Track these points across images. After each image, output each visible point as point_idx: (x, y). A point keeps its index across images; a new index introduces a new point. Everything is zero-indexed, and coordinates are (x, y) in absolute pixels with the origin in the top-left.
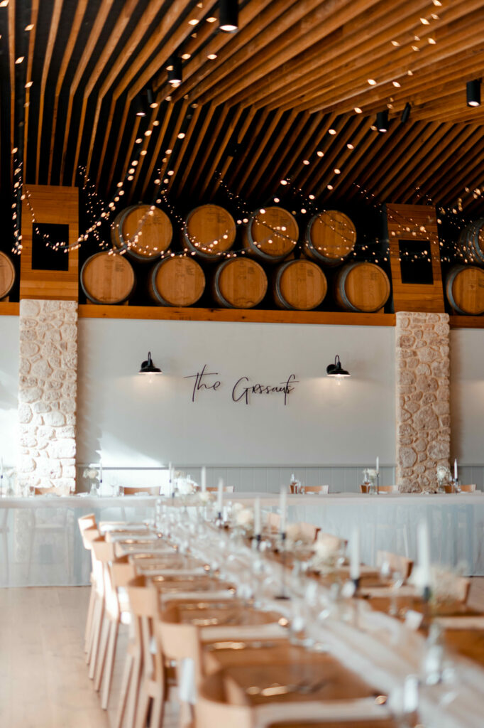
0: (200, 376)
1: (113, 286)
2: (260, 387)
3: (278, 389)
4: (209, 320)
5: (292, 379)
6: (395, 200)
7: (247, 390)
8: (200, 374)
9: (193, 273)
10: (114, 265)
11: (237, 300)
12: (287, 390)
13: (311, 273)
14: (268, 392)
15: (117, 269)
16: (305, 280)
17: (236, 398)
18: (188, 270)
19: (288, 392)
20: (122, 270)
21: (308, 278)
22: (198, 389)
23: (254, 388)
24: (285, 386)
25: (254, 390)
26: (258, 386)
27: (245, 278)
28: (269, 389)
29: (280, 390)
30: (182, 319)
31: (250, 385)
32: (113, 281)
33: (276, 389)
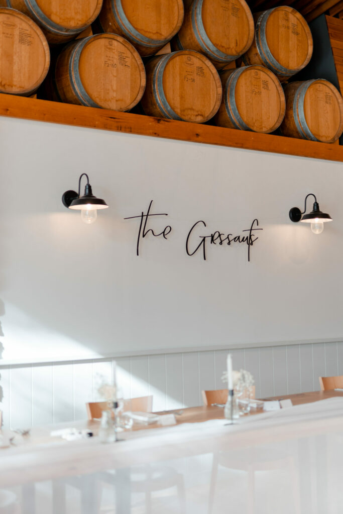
0: (144, 217)
1: (15, 68)
2: (220, 235)
3: (241, 240)
4: (156, 134)
5: (255, 226)
6: (335, 14)
7: (204, 240)
8: (145, 213)
9: (128, 64)
10: (17, 32)
11: (184, 111)
12: (249, 241)
13: (266, 84)
14: (229, 243)
15: (22, 41)
16: (260, 93)
17: (191, 251)
18: (122, 59)
19: (252, 244)
20: (30, 43)
21: (263, 91)
22: (144, 236)
23: (212, 237)
24: (247, 234)
25: (212, 240)
26: (217, 235)
27: (193, 80)
28: (231, 238)
29: (243, 240)
30: (119, 129)
31: (207, 232)
32: (16, 58)
33: (237, 239)
